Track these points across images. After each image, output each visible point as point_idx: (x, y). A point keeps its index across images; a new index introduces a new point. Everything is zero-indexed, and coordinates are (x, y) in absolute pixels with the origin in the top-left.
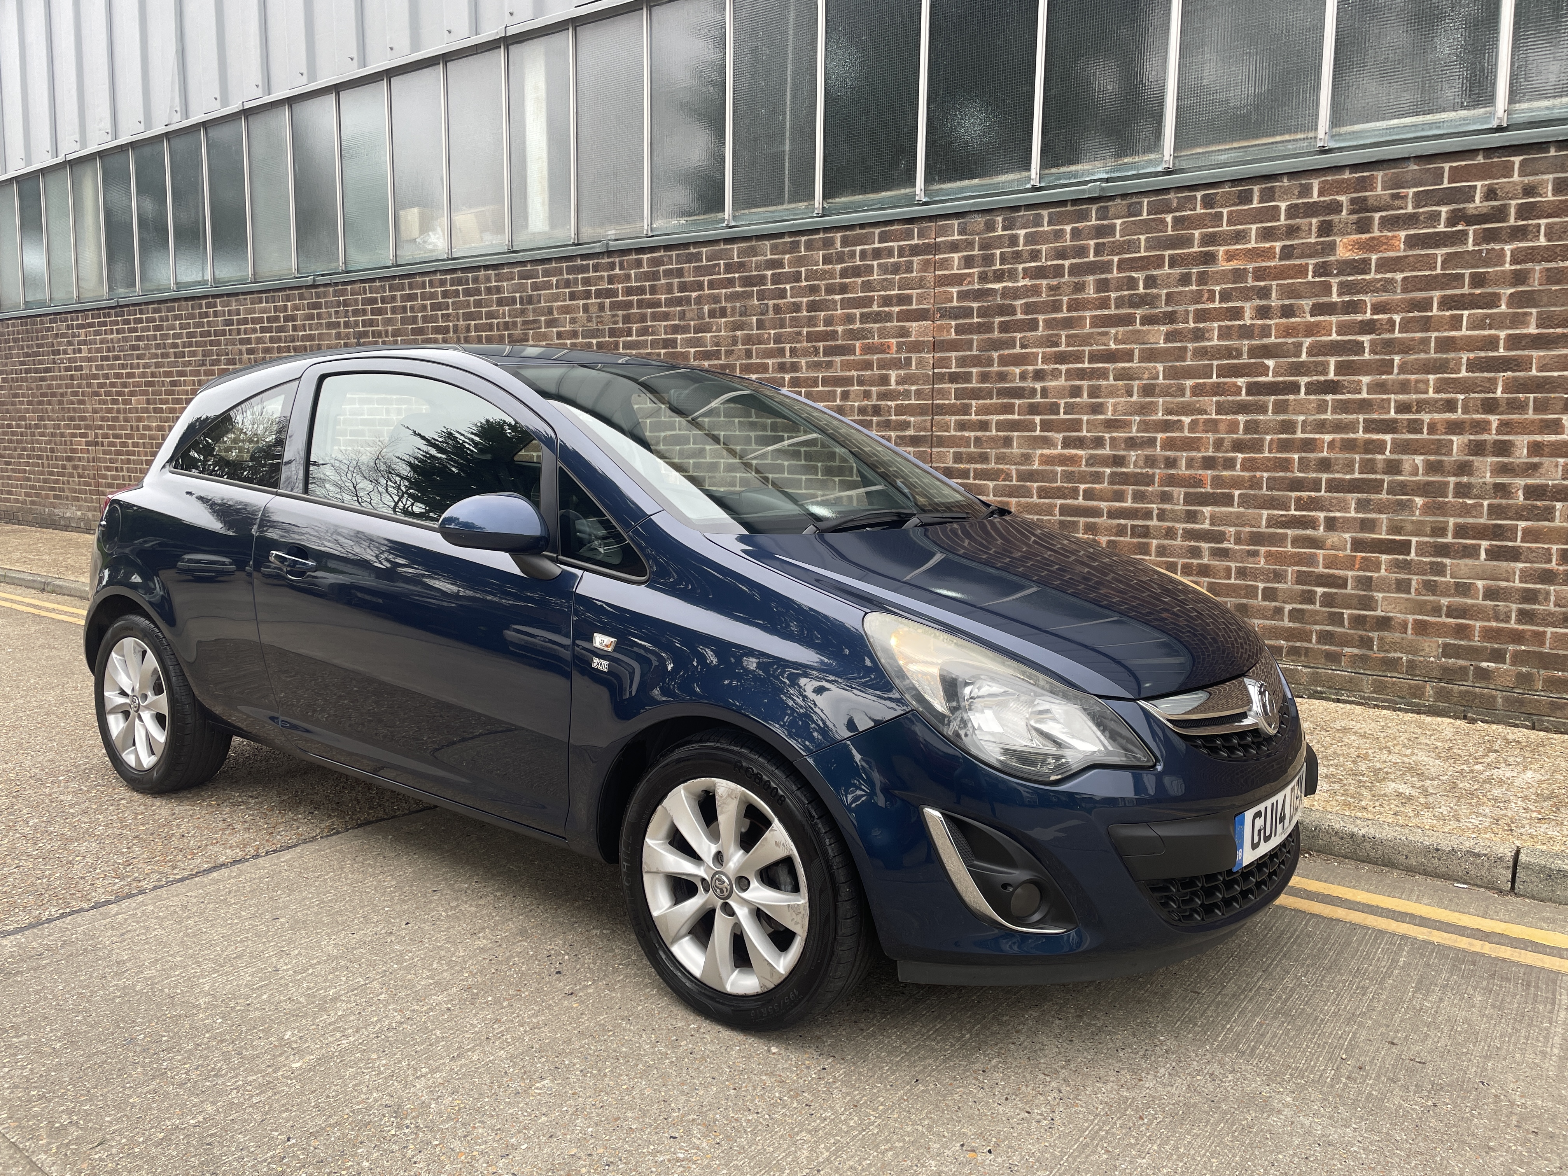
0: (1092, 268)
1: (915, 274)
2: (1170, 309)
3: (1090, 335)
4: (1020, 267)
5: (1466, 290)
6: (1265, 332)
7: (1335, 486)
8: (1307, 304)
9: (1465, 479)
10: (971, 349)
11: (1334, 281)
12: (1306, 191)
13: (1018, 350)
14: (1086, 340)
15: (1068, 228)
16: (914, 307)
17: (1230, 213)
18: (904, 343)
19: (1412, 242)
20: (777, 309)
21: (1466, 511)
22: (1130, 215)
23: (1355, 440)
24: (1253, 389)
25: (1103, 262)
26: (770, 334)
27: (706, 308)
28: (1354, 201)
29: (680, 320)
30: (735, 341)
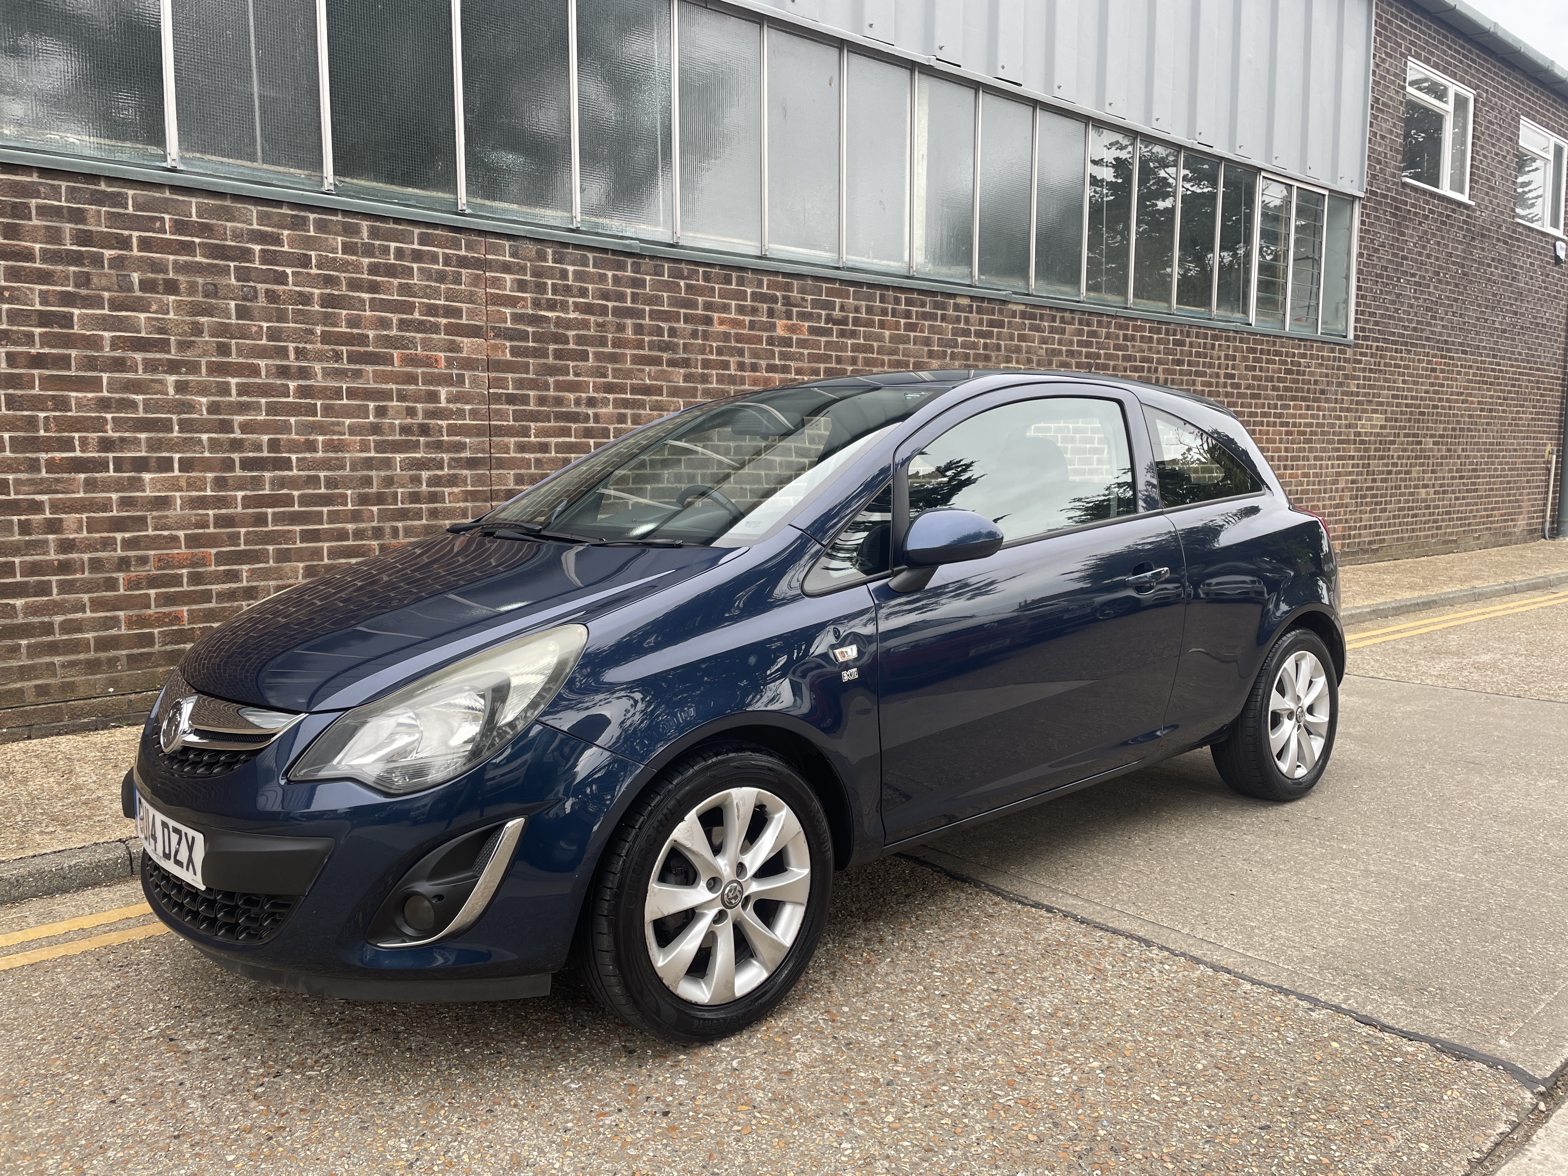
0: (630, 313)
1: (463, 287)
2: (686, 356)
4: (571, 300)
6: (743, 380)
8: (763, 363)
10: (527, 372)
11: (777, 350)
12: (760, 284)
13: (571, 377)
14: (628, 374)
16: (464, 321)
17: (719, 289)
18: (455, 359)
19: (810, 330)
20: (272, 296)
25: (638, 310)
26: (261, 327)
27: (136, 277)
28: (784, 297)
29: (77, 285)
30: (197, 330)
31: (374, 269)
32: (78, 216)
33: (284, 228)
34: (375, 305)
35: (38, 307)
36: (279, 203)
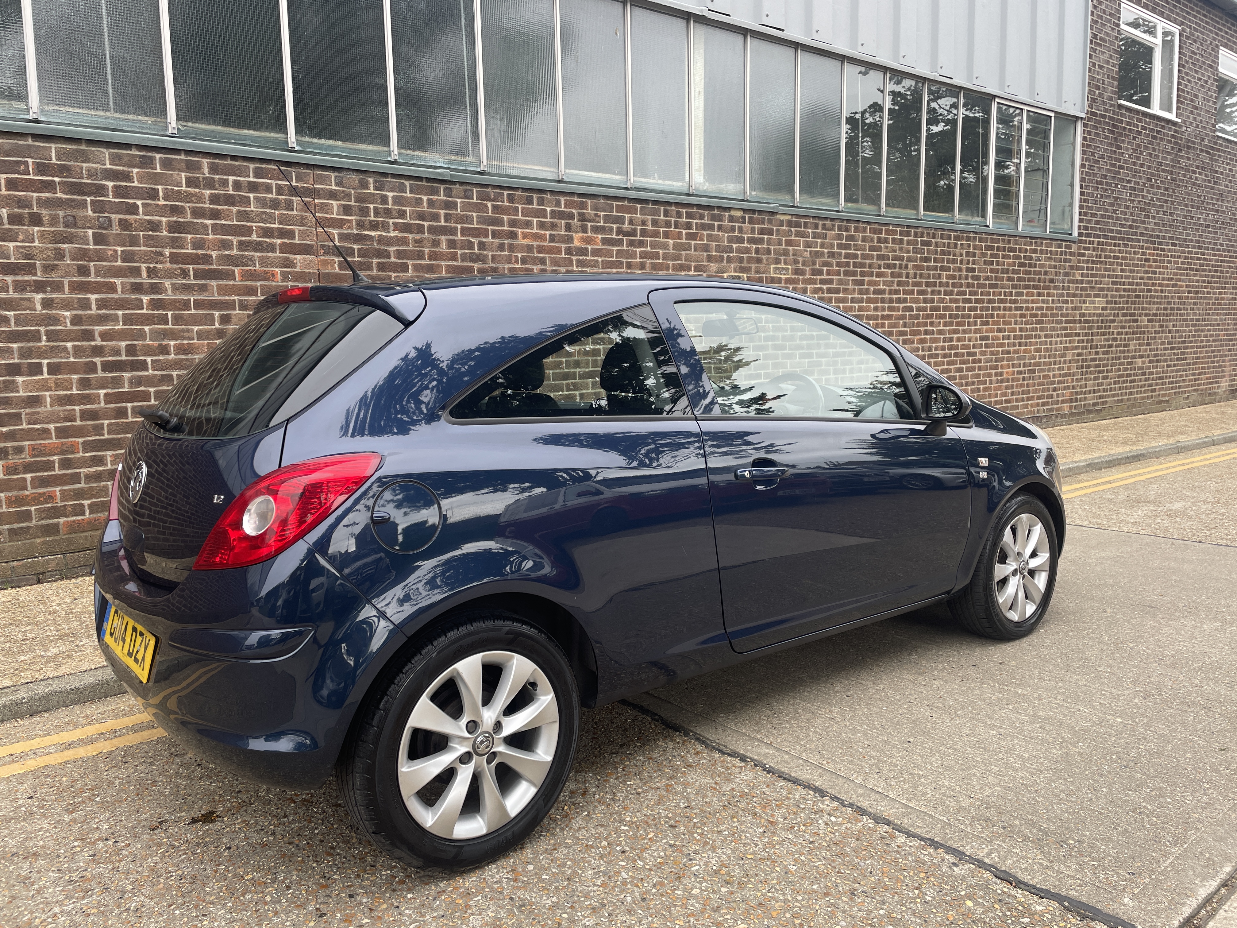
0: (444, 231)
1: (295, 212)
2: (494, 265)
4: (391, 221)
8: (563, 270)
11: (574, 258)
12: (559, 203)
16: (297, 241)
17: (522, 209)
18: (290, 273)
19: (604, 241)
20: (124, 225)
22: (466, 198)
25: (451, 228)
26: (116, 251)
28: (579, 214)
30: (59, 254)
33: (134, 166)
34: (217, 229)
36: (128, 146)
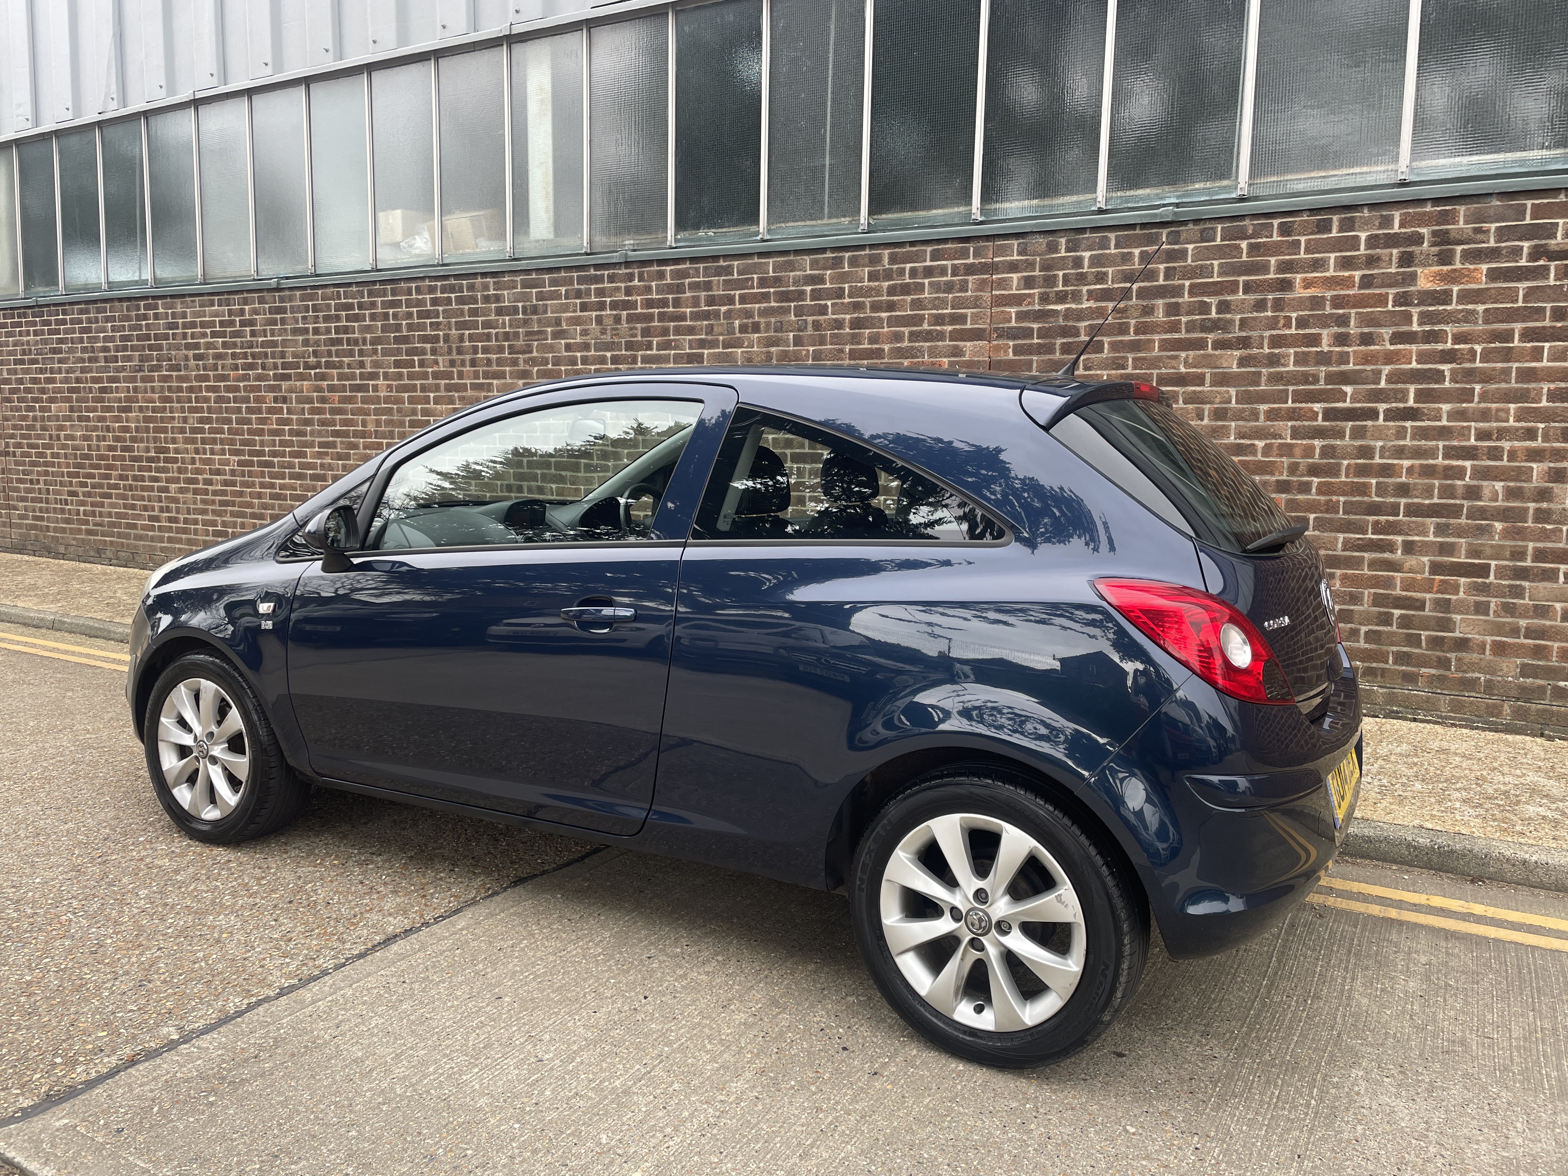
0: (1161, 292)
1: (970, 293)
2: (1244, 334)
3: (1159, 359)
4: (1085, 289)
5: (1547, 323)
6: (1343, 358)
7: (1413, 511)
9: (1545, 505)
11: (1415, 311)
12: (1387, 222)
14: (1154, 363)
15: (1136, 252)
16: (968, 326)
17: (1308, 242)
18: (957, 362)
19: (1493, 275)
20: (817, 326)
21: (1545, 535)
22: (1203, 241)
23: (1435, 466)
24: (1329, 415)
25: (1173, 286)
26: (808, 351)
27: (737, 323)
28: (1435, 233)
29: (707, 334)
31: (892, 291)
32: (708, 286)
33: (827, 269)
34: (892, 321)
35: (688, 351)
36: (823, 250)
